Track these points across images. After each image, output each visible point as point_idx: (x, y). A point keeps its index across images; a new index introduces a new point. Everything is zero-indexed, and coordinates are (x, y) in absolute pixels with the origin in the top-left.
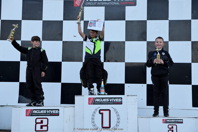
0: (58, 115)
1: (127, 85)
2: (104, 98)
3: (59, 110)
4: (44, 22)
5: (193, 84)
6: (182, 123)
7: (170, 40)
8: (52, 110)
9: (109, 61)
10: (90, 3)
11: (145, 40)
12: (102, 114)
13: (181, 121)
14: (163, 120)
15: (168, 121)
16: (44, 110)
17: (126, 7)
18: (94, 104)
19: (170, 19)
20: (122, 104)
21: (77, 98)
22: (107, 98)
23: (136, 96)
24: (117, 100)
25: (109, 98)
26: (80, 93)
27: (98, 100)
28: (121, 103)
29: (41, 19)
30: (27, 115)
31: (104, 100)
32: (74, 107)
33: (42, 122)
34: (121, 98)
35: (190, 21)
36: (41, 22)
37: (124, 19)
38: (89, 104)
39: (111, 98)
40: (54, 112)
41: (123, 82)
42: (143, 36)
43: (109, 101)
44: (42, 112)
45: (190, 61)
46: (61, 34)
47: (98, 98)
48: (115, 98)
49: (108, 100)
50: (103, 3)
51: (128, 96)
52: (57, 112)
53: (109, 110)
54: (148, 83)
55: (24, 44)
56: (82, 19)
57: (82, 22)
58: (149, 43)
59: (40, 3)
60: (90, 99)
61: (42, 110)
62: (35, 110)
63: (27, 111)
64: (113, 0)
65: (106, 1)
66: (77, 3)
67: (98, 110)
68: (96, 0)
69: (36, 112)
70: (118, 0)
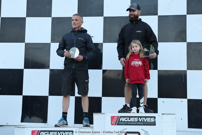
1: (160, 100)
2: (132, 117)
3: (72, 132)
4: (54, 19)
8: (65, 131)
11: (185, 41)
18: (118, 124)
20: (155, 125)
21: (96, 116)
22: (135, 117)
23: (174, 114)
24: (148, 120)
25: (138, 117)
26: (99, 110)
27: (123, 120)
28: (154, 124)
29: (50, 15)
31: (132, 120)
32: (93, 128)
34: (155, 117)
36: (50, 19)
37: (156, 14)
38: (112, 124)
39: (141, 117)
40: (67, 134)
43: (138, 121)
44: (51, 134)
47: (123, 117)
48: (146, 117)
49: (136, 120)
51: (163, 114)
53: (139, 133)
54: (189, 97)
55: (29, 47)
56: (102, 15)
57: (102, 19)
58: (189, 45)
60: (112, 118)
61: (51, 131)
62: (43, 131)
63: (33, 132)
67: (124, 133)
69: (43, 133)
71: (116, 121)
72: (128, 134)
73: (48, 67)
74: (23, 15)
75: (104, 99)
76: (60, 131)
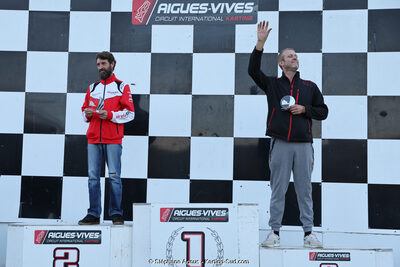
0: (98, 241)
1: (236, 184)
2: (193, 209)
3: (100, 232)
4: (72, 55)
5: (370, 182)
6: (349, 259)
7: (324, 93)
8: (87, 232)
9: (201, 135)
10: (164, 19)
12: (188, 241)
13: (347, 256)
14: (311, 253)
15: (321, 255)
16: (71, 231)
17: (237, 26)
18: (171, 221)
19: (324, 50)
20: (227, 220)
21: (137, 208)
22: (198, 209)
23: (257, 205)
24: (217, 213)
25: (202, 209)
26: (142, 199)
27: (180, 213)
28: (225, 219)
29: (65, 49)
30: (36, 243)
31: (192, 213)
32: (131, 226)
33: (66, 256)
34: (227, 210)
35: (364, 56)
36: (65, 55)
37: (232, 50)
38: (162, 220)
39: (206, 209)
40: (91, 235)
41: (229, 176)
43: (202, 215)
44: (66, 235)
45: (364, 136)
47: (179, 209)
48: (214, 209)
49: (199, 213)
50: (189, 19)
51: (240, 205)
52: (97, 236)
53: (203, 234)
55: (31, 99)
56: (148, 49)
57: (148, 56)
59: (64, 17)
60: (163, 210)
61: (67, 231)
62: (53, 231)
63: (37, 233)
64: (210, 13)
65: (197, 14)
66: (139, 18)
67: (180, 233)
68: (177, 12)
69: (54, 235)
70: (221, 12)
72: (186, 236)
73: (61, 130)
74: (24, 48)
75: (150, 181)
76: (80, 232)
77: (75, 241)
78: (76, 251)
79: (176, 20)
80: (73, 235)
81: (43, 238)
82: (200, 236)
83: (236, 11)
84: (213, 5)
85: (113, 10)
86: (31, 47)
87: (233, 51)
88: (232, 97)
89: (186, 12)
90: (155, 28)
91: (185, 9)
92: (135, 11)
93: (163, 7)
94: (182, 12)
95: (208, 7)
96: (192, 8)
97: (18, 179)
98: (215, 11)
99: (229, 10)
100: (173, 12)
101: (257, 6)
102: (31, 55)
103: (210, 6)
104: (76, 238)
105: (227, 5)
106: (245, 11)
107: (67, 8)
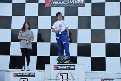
0: (34, 76)
1: (78, 58)
3: (35, 73)
4: (26, 17)
7: (106, 29)
8: (30, 73)
10: (55, 5)
11: (90, 28)
12: (62, 76)
14: (102, 80)
15: (105, 80)
17: (78, 7)
18: (57, 69)
19: (106, 15)
24: (72, 67)
27: (60, 67)
28: (74, 69)
29: (24, 15)
30: (14, 77)
31: (64, 67)
32: (45, 71)
34: (75, 66)
38: (54, 69)
39: (68, 66)
40: (32, 74)
41: (76, 55)
42: (89, 26)
43: (67, 68)
44: (24, 74)
45: (119, 42)
46: (37, 25)
47: (60, 66)
48: (71, 66)
49: (66, 67)
50: (63, 5)
51: (79, 64)
52: (33, 74)
53: (67, 74)
54: (92, 56)
55: (13, 31)
56: (50, 15)
57: (50, 17)
58: (93, 31)
59: (23, 5)
60: (54, 66)
61: (24, 73)
62: (20, 73)
63: (14, 74)
64: (70, 3)
65: (66, 4)
66: (47, 5)
67: (60, 73)
68: (59, 3)
69: (20, 74)
70: (73, 3)
71: (56, 68)
72: (62, 74)
74: (11, 15)
76: (28, 73)
77: (27, 76)
78: (27, 80)
79: (59, 6)
80: (26, 74)
81: (16, 75)
82: (66, 74)
83: (78, 3)
84: (71, 1)
85: (39, 3)
86: (13, 15)
87: (77, 15)
88: (77, 30)
89: (62, 3)
90: (52, 8)
91: (62, 2)
92: (46, 3)
93: (55, 2)
94: (61, 3)
95: (69, 2)
96: (64, 2)
97: (9, 56)
98: (71, 3)
99: (76, 3)
100: (58, 3)
101: (84, 1)
102: (13, 17)
103: (70, 1)
104: (27, 75)
105: (75, 1)
106: (81, 3)
107: (25, 2)
